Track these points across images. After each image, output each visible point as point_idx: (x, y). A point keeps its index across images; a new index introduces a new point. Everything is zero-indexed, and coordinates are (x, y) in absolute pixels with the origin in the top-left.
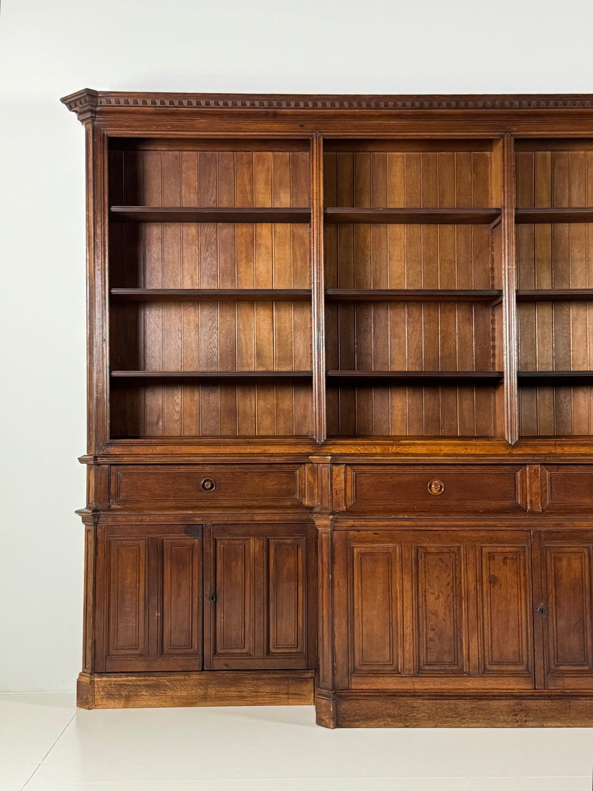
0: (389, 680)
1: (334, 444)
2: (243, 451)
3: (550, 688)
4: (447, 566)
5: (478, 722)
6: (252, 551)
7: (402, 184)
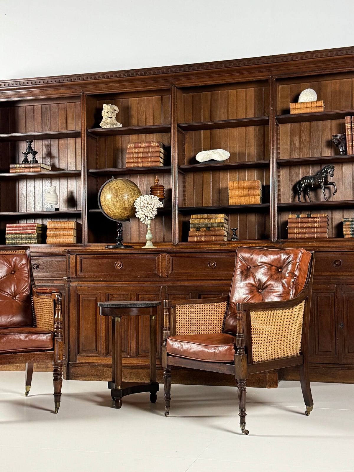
0: (94, 358)
7: (136, 114)
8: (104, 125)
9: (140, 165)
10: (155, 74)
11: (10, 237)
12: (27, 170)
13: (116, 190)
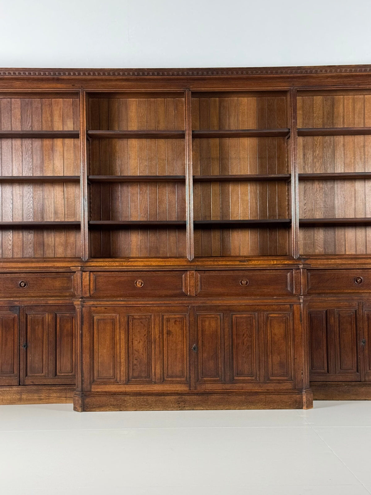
0: (112, 386)
1: (92, 261)
2: (42, 265)
3: (198, 389)
4: (144, 325)
5: (159, 408)
6: (47, 320)
7: (136, 116)
10: (168, 75)
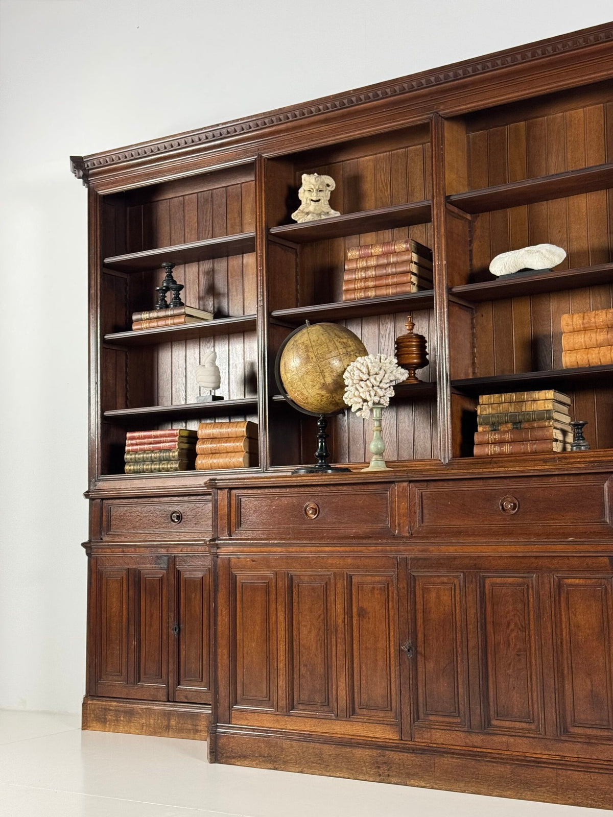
0: (264, 717)
3: (417, 740)
4: (318, 596)
8: (300, 217)
9: (372, 293)
10: (395, 93)
11: (131, 459)
12: (162, 323)
13: (307, 347)
